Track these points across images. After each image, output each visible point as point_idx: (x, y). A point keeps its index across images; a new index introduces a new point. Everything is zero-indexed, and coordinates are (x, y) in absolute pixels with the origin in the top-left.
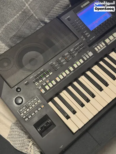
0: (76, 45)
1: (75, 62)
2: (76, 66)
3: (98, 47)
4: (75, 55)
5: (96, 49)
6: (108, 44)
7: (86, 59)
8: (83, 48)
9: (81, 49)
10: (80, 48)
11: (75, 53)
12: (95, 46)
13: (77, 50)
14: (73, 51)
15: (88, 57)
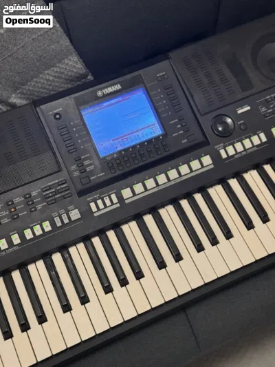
0: (49, 184)
1: (31, 226)
2: (28, 234)
3: (100, 202)
4: (39, 207)
5: (93, 205)
6: (127, 202)
7: (59, 224)
8: (63, 196)
9: (59, 197)
10: (56, 194)
11: (39, 203)
12: (92, 198)
13: (46, 197)
14: (36, 197)
15: (66, 221)
